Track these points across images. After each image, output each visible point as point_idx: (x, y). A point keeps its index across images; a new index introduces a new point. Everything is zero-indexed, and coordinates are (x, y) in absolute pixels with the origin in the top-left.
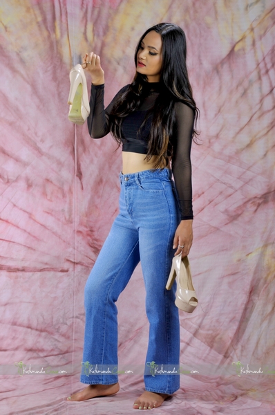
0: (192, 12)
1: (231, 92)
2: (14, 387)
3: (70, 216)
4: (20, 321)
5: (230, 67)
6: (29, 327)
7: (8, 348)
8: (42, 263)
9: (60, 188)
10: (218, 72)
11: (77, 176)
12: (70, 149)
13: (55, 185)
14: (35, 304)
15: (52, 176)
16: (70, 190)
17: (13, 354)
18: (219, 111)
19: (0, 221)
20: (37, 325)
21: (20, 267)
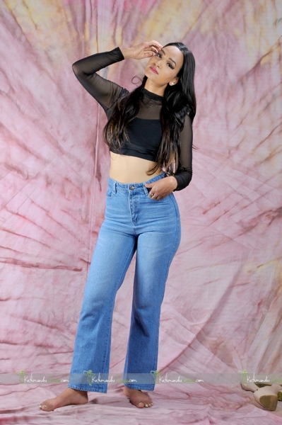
0: (221, 23)
1: (254, 105)
3: (87, 216)
4: (31, 316)
5: (255, 79)
6: (40, 323)
7: (18, 342)
8: (56, 260)
9: (78, 188)
10: (242, 84)
11: (96, 177)
12: (91, 150)
13: (73, 184)
14: (47, 300)
15: (72, 176)
16: (89, 192)
17: (23, 349)
18: (241, 123)
19: (18, 216)
20: (48, 321)
21: (34, 263)
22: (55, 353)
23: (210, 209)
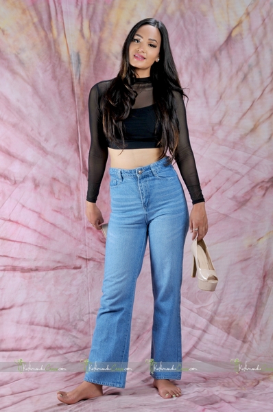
1: (231, 78)
2: (36, 386)
3: (79, 212)
4: (37, 320)
5: (228, 53)
6: (47, 326)
7: (27, 348)
8: (55, 261)
9: (67, 186)
10: (216, 59)
11: (83, 173)
12: (74, 146)
13: (62, 183)
14: (51, 303)
15: (59, 175)
16: (77, 187)
17: (33, 353)
18: (221, 98)
19: (11, 223)
20: (55, 323)
21: (33, 267)
22: (65, 353)
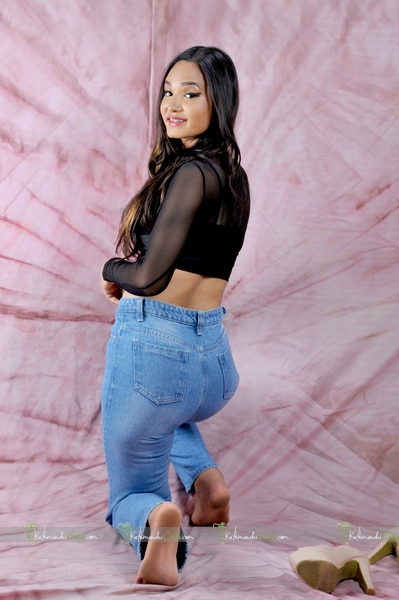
4: (36, 409)
6: (54, 421)
7: (16, 458)
8: (80, 305)
9: (118, 168)
12: (141, 94)
13: (109, 162)
14: (67, 380)
15: (106, 145)
16: (137, 174)
17: (27, 469)
19: (6, 224)
20: (69, 417)
21: (40, 311)
22: (87, 469)
23: (369, 200)
